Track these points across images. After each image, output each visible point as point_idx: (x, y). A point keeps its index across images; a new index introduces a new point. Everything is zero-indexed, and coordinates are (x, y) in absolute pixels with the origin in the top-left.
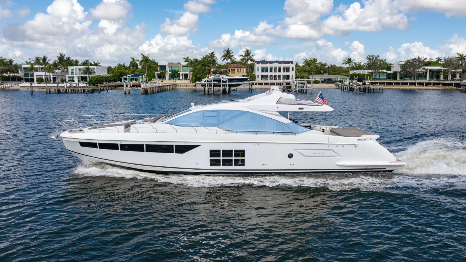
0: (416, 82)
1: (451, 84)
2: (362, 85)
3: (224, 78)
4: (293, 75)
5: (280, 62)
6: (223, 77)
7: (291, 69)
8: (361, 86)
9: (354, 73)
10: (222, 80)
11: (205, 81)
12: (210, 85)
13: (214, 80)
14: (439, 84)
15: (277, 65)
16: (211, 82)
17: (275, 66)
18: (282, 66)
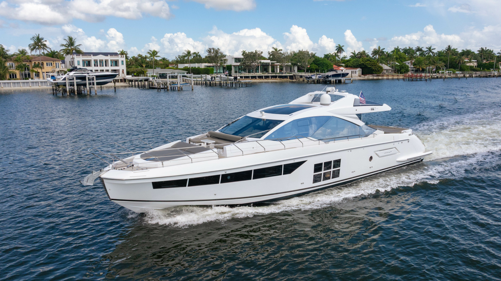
0: (257, 75)
1: (286, 77)
2: (234, 80)
3: (90, 74)
4: (123, 70)
5: (106, 54)
6: (88, 74)
7: (120, 63)
8: (232, 80)
9: (185, 67)
10: (88, 78)
11: (65, 79)
12: (73, 84)
13: (78, 78)
14: (275, 77)
15: (103, 58)
16: (73, 79)
17: (101, 59)
18: (109, 58)
